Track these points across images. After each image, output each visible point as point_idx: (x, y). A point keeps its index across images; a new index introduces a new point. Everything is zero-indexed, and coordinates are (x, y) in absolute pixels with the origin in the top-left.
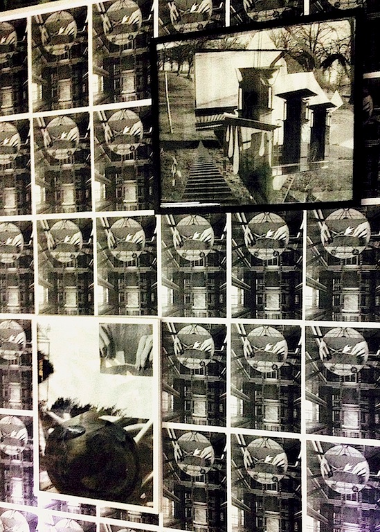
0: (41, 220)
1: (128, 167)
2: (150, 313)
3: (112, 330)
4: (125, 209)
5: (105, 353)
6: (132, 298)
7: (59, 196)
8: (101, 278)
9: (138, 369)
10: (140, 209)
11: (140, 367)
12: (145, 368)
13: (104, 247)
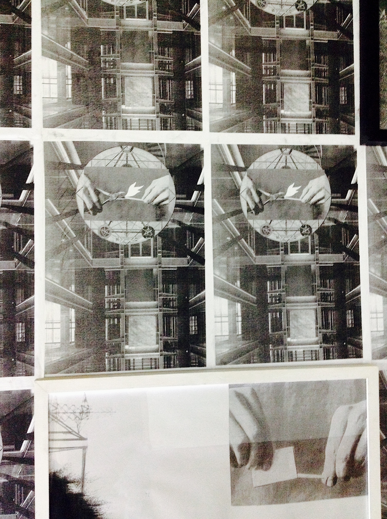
0: (58, 141)
1: (291, 42)
2: (344, 354)
3: (264, 399)
4: (284, 128)
5: (246, 457)
6: (301, 321)
7: (111, 90)
8: (223, 279)
9: (330, 483)
10: (320, 130)
11: (335, 479)
12: (346, 478)
13: (231, 209)
